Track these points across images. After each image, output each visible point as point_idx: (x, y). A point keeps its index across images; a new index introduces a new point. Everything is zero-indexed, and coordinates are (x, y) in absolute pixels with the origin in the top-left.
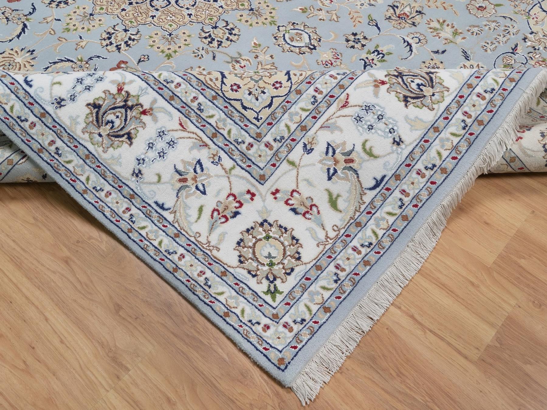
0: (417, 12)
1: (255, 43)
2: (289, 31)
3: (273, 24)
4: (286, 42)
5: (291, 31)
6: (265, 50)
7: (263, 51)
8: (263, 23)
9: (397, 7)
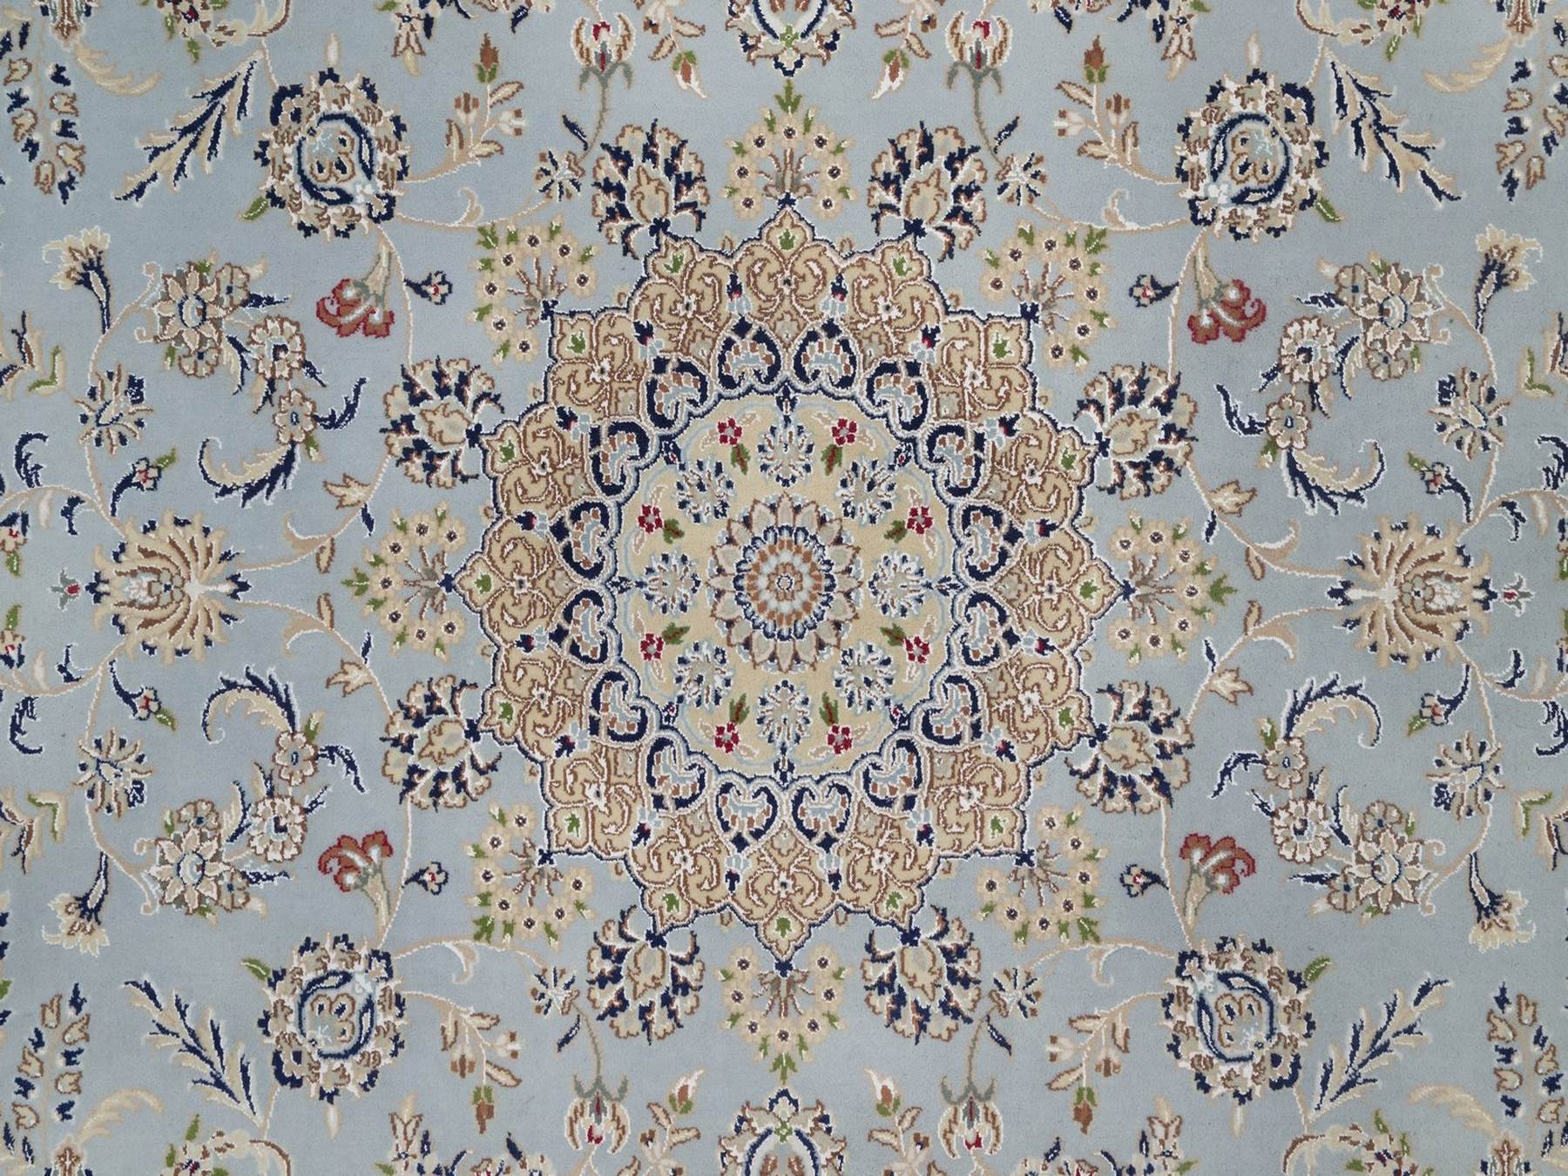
1: (684, 1089)
2: (790, 1132)
3: (779, 1071)
4: (749, 1162)
5: (793, 1140)
6: (683, 1135)
7: (676, 1138)
8: (765, 1040)
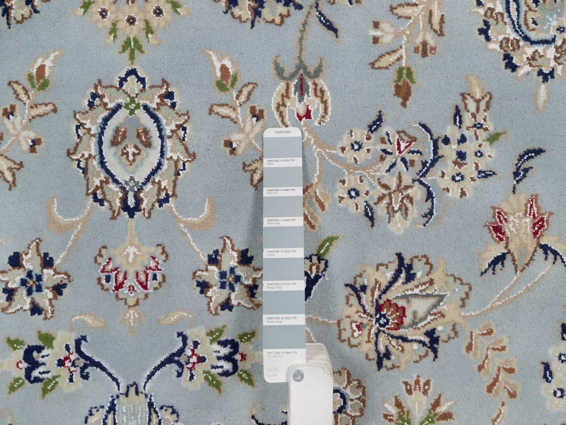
0: (430, 334)
1: (41, 69)
2: (138, 106)
3: (128, 52)
4: (101, 134)
5: (141, 114)
6: (41, 110)
7: (34, 112)
8: (114, 25)
9: (410, 277)
